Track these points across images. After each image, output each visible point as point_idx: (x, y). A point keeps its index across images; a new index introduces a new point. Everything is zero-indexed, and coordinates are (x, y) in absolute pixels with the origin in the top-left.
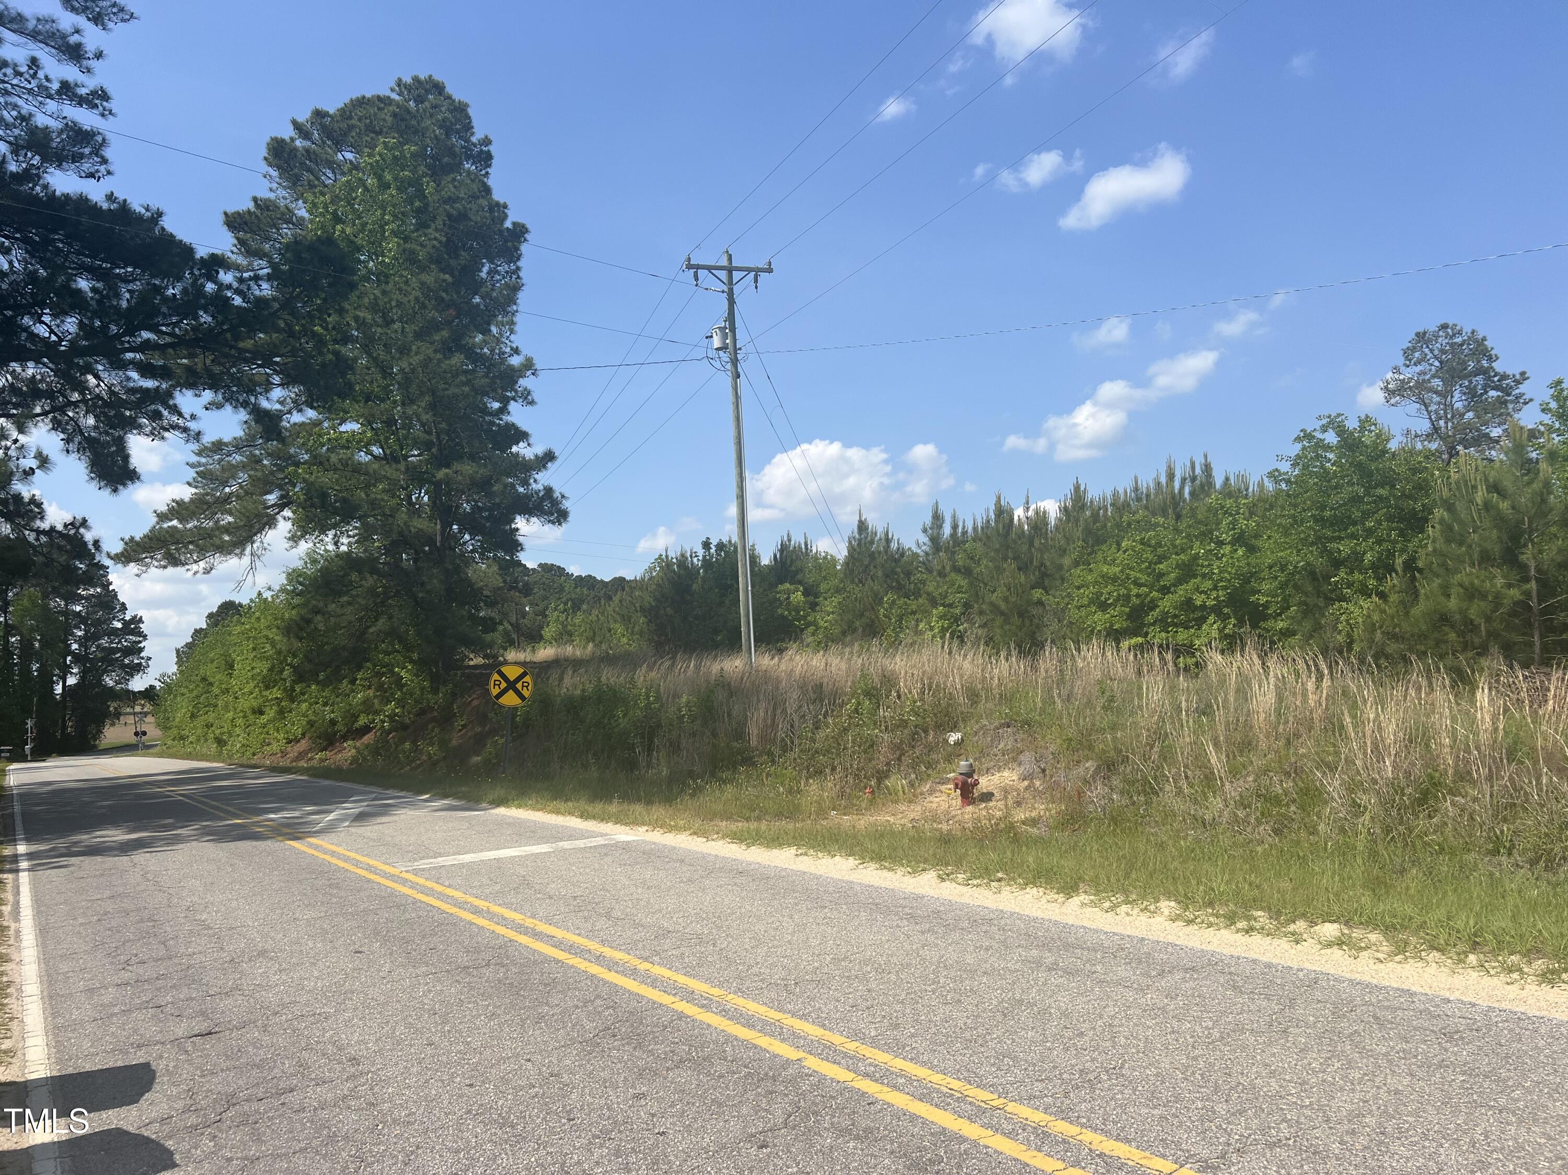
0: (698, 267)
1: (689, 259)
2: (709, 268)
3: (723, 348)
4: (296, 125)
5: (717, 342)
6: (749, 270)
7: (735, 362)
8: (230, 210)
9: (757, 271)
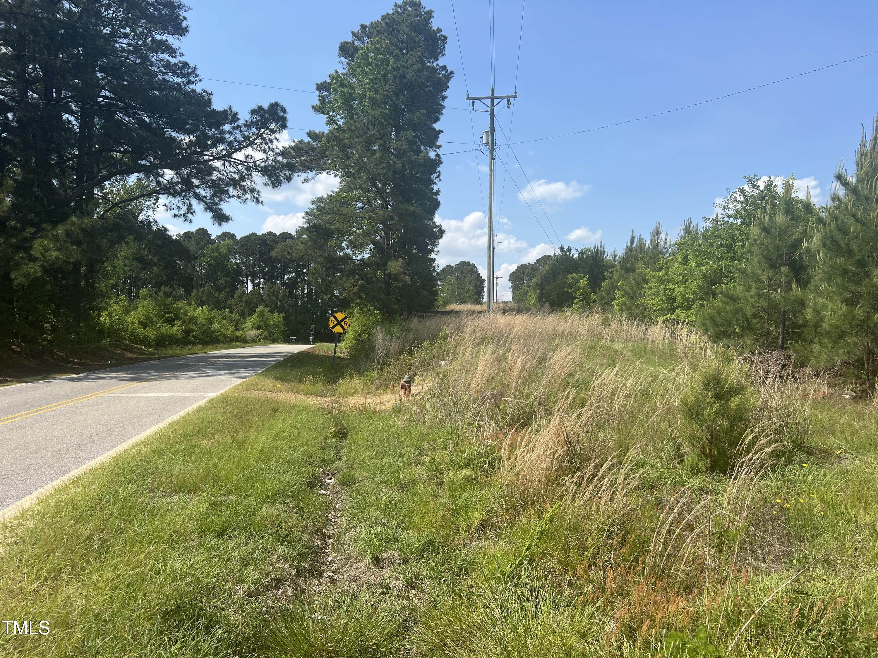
0: (473, 99)
1: (468, 95)
2: (479, 99)
3: (487, 144)
4: (354, 34)
5: (484, 140)
6: (503, 98)
7: (492, 151)
8: (319, 83)
9: (508, 97)
